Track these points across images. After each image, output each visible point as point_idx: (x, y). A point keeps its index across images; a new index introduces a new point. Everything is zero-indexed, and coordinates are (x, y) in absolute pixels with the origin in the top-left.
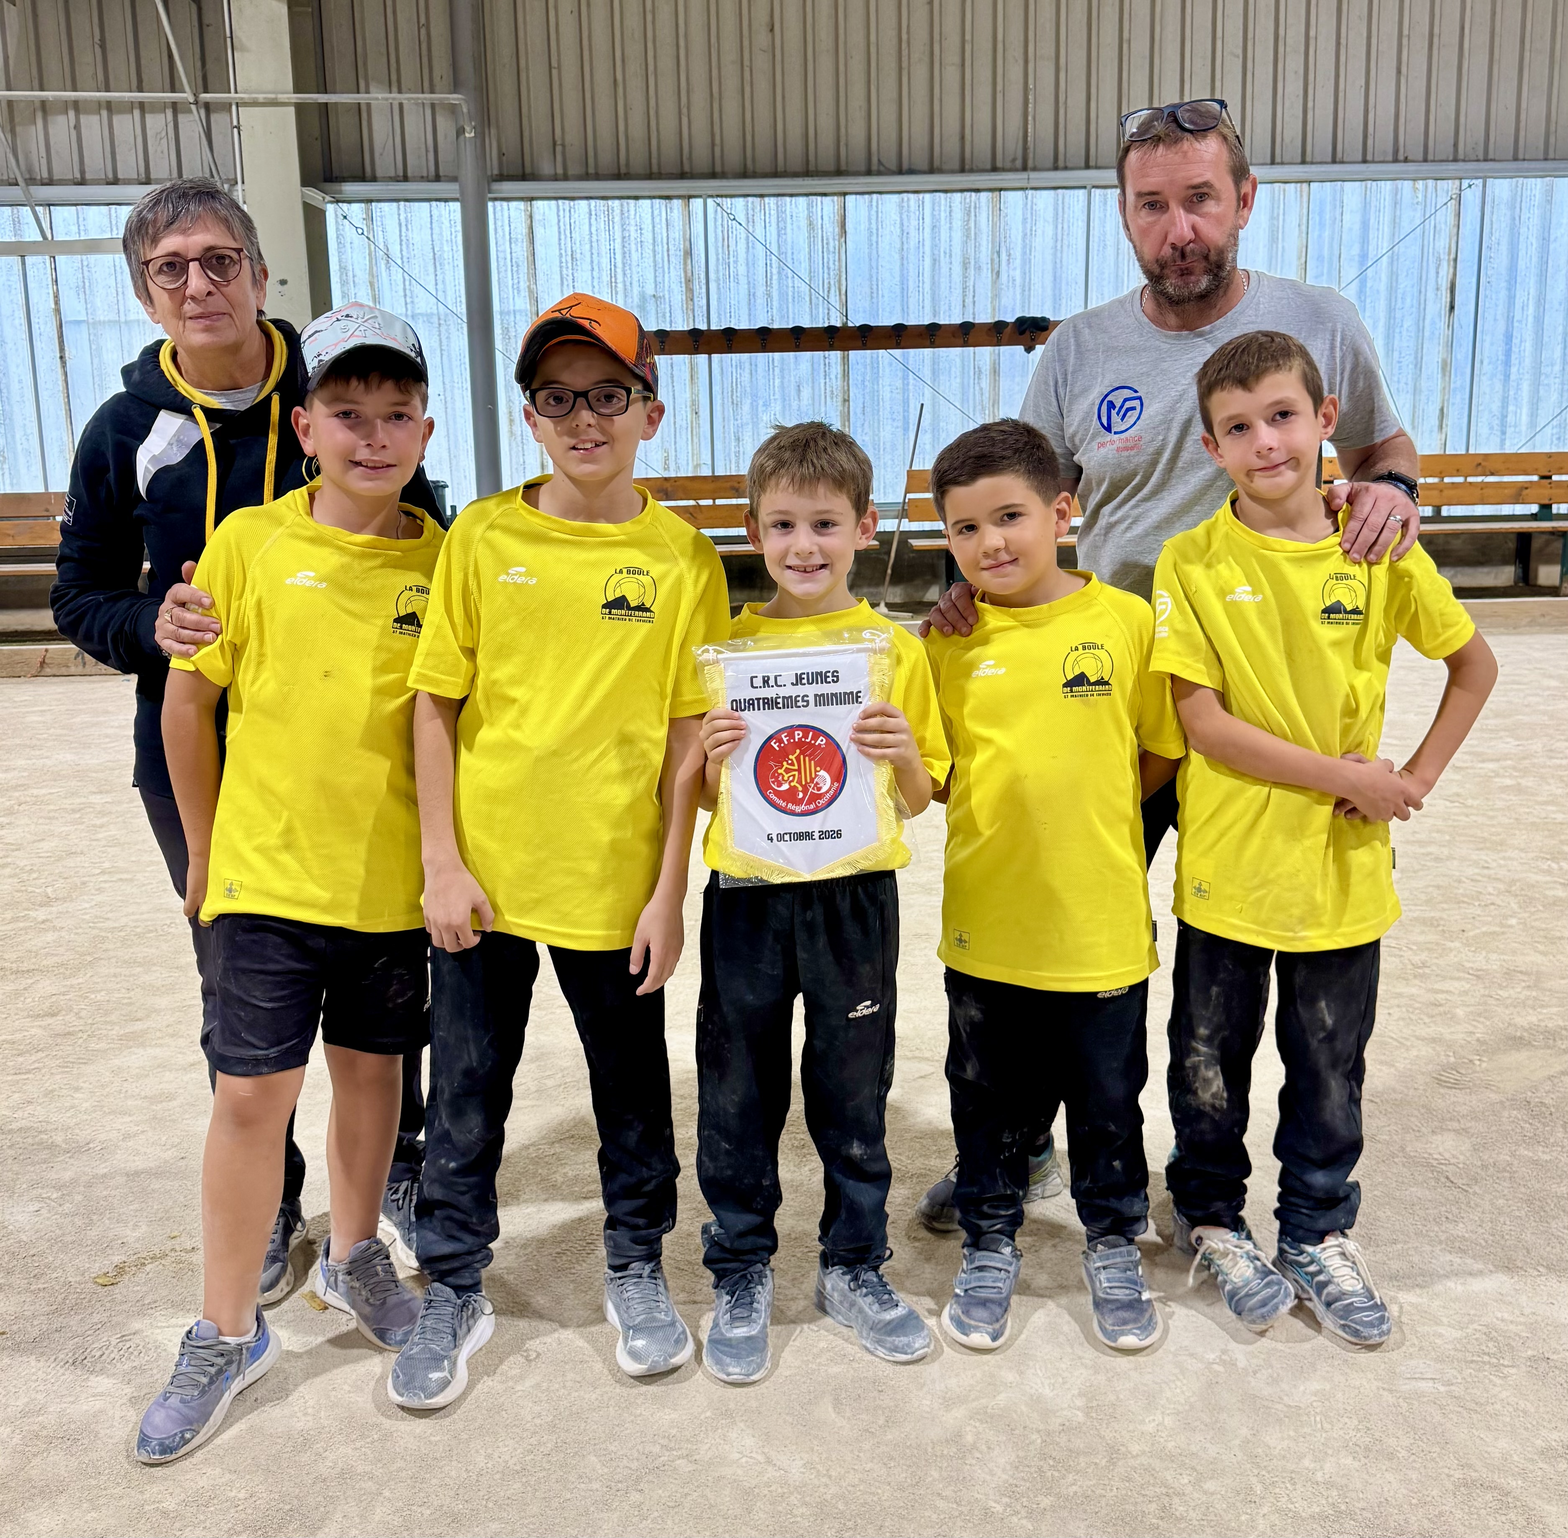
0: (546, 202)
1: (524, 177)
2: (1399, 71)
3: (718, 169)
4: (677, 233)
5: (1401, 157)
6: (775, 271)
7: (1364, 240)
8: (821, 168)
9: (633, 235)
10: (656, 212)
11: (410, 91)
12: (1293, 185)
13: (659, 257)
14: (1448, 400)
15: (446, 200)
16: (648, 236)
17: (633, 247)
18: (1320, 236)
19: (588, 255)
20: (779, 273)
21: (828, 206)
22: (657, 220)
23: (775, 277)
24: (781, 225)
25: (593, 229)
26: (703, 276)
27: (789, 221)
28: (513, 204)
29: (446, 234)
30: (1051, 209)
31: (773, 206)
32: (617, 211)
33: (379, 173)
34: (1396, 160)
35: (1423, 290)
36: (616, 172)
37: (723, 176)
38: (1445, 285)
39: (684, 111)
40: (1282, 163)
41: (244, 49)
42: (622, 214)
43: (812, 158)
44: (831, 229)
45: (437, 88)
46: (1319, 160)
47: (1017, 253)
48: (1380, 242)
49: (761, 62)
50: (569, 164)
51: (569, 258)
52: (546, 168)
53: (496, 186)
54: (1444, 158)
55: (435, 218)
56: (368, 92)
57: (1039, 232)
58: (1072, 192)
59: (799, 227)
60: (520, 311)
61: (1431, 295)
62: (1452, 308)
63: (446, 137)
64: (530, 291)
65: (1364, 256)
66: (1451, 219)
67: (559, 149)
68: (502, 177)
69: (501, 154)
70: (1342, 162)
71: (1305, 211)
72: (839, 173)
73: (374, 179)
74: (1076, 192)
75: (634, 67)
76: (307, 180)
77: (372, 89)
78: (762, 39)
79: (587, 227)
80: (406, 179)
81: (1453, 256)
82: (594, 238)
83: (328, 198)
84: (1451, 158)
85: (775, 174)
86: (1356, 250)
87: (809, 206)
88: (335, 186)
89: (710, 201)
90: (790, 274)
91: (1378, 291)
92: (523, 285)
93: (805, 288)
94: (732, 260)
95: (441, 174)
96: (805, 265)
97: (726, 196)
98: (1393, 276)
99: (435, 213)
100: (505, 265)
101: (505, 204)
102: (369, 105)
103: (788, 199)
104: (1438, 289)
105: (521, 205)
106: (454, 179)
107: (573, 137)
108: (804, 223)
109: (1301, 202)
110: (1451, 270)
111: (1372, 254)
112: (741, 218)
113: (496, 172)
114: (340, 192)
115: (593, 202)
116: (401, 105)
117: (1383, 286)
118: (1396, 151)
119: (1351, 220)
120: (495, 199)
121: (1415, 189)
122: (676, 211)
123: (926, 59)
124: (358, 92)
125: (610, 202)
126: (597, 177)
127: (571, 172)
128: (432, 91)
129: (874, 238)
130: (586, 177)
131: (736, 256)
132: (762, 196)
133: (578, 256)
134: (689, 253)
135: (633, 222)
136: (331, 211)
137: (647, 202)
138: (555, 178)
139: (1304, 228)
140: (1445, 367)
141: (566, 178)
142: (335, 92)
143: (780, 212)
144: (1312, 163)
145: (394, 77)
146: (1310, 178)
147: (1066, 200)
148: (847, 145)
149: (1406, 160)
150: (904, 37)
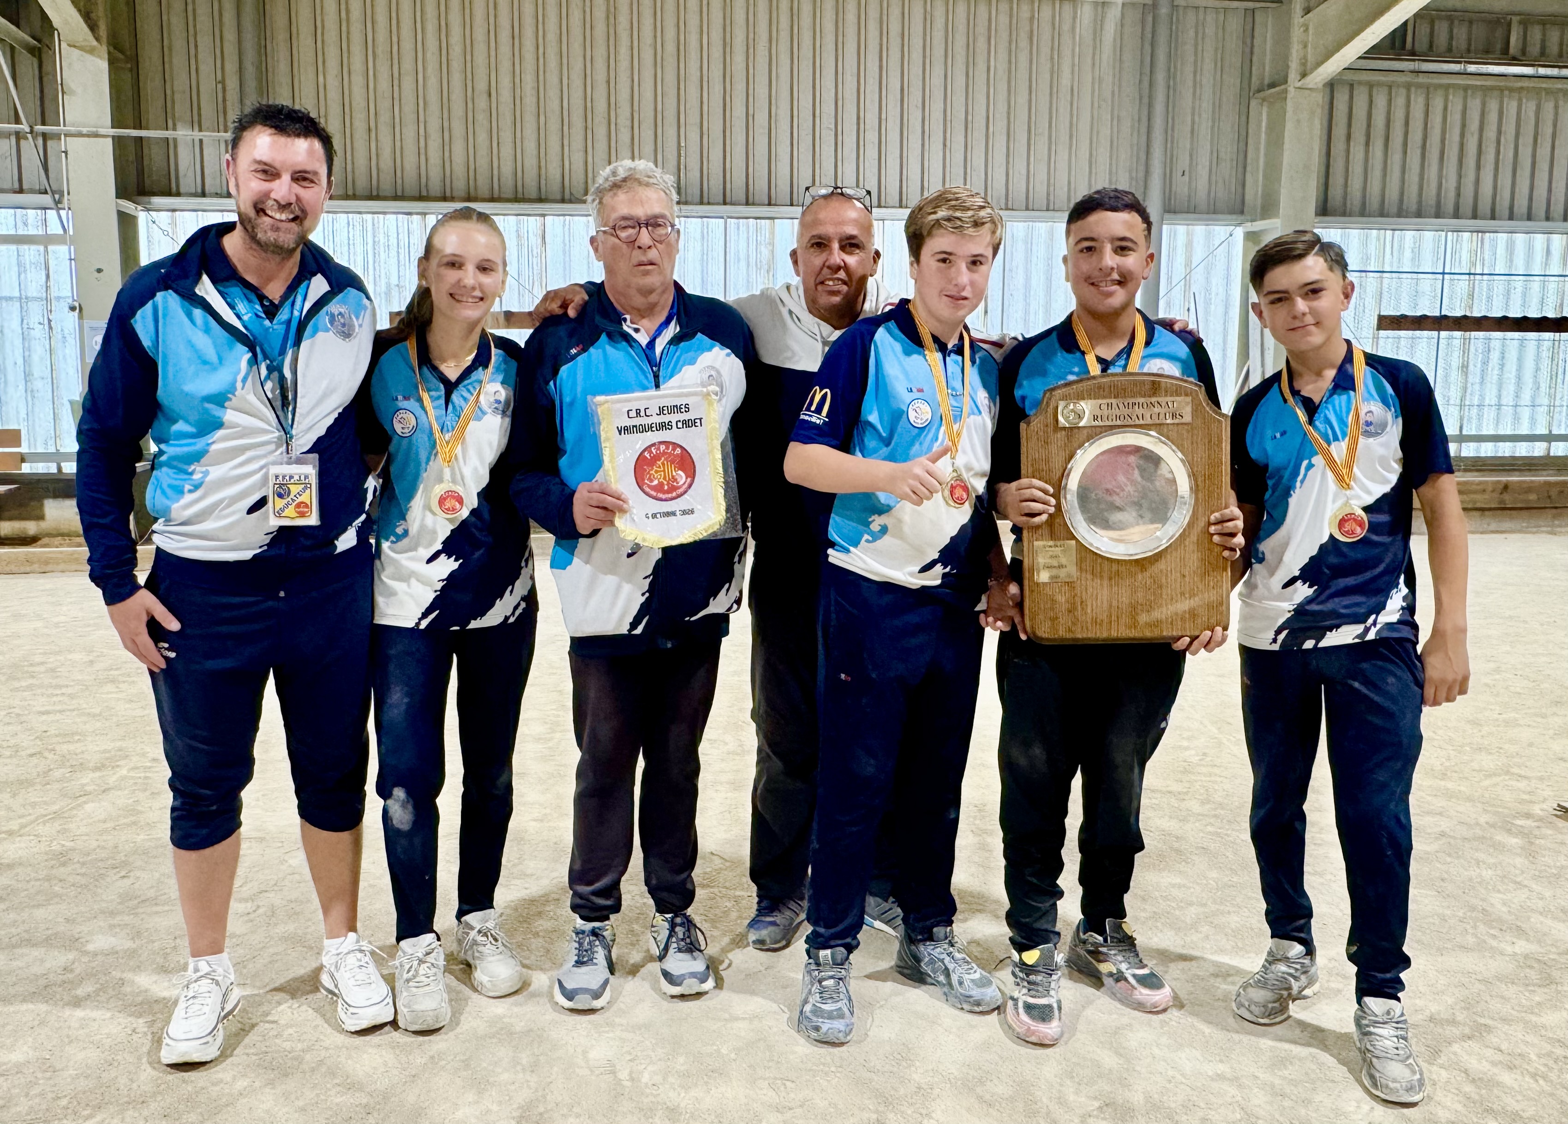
2: (945, 145)
3: (448, 194)
8: (526, 196)
10: (399, 224)
11: (208, 130)
16: (393, 241)
17: (382, 249)
21: (533, 223)
25: (349, 234)
30: (700, 232)
32: (370, 223)
33: (182, 190)
36: (368, 194)
37: (451, 198)
39: (422, 151)
41: (73, 93)
42: (374, 225)
43: (520, 189)
44: (535, 241)
49: (482, 118)
56: (174, 129)
57: (692, 248)
58: (713, 220)
72: (540, 200)
73: (178, 194)
74: (717, 220)
75: (385, 117)
76: (122, 192)
77: (178, 127)
78: (482, 102)
80: (203, 194)
82: (350, 241)
83: (139, 208)
85: (492, 199)
87: (518, 223)
88: (146, 199)
102: (175, 140)
108: (514, 235)
114: (150, 203)
115: (351, 215)
116: (201, 141)
122: (415, 223)
123: (605, 122)
124: (167, 129)
125: (364, 216)
126: (355, 197)
129: (567, 248)
130: (346, 197)
135: (382, 231)
136: (142, 217)
137: (394, 217)
142: (148, 129)
144: (885, 208)
145: (196, 118)
147: (711, 226)
148: (546, 180)
150: (589, 104)
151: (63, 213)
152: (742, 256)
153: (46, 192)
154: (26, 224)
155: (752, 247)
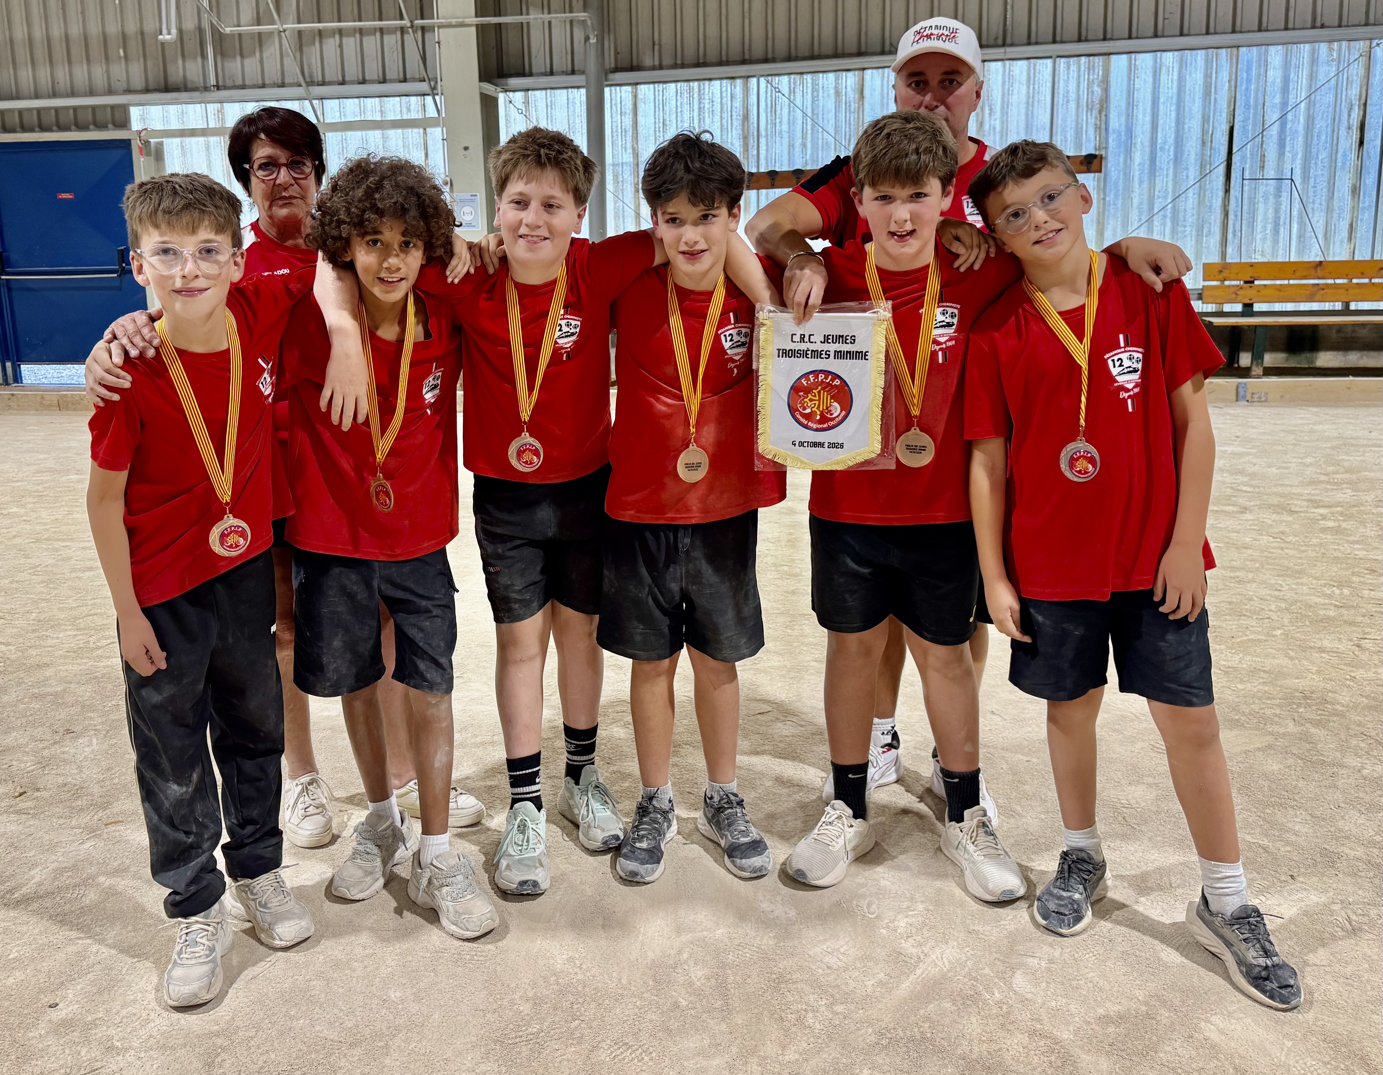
0: (646, 86)
1: (632, 68)
3: (770, 56)
4: (738, 103)
5: (1318, 24)
6: (809, 127)
7: (1285, 90)
8: (846, 51)
9: (707, 106)
10: (724, 89)
11: (556, 12)
12: (1224, 50)
13: (724, 121)
14: (1357, 217)
15: (578, 87)
16: (717, 107)
17: (707, 115)
18: (1247, 89)
19: (674, 121)
20: (812, 129)
21: (850, 79)
22: (724, 95)
23: (809, 132)
24: (815, 94)
25: (679, 104)
26: (755, 133)
27: (821, 91)
28: (624, 88)
29: (578, 111)
30: (1025, 74)
31: (809, 80)
32: (696, 90)
33: (535, 70)
34: (1314, 27)
35: (1336, 129)
36: (696, 61)
37: (774, 60)
38: (1355, 123)
39: (747, 15)
40: (1216, 33)
42: (699, 91)
43: (839, 45)
44: (852, 95)
45: (575, 9)
46: (1247, 29)
47: (998, 108)
48: (1299, 91)
50: (664, 57)
51: (661, 125)
52: (648, 61)
53: (611, 76)
54: (1357, 23)
55: (571, 100)
56: (528, 13)
57: (1016, 91)
58: (1041, 61)
59: (828, 95)
60: (626, 163)
61: (1343, 132)
62: (1361, 143)
63: (580, 42)
64: (634, 149)
65: (1284, 103)
66: (1362, 71)
67: (657, 47)
68: (616, 70)
69: (617, 53)
70: (1267, 30)
71: (1234, 70)
72: (860, 54)
73: (531, 75)
74: (1045, 61)
76: (485, 76)
77: (531, 11)
79: (674, 102)
80: (552, 73)
81: (1363, 101)
82: (679, 110)
83: (499, 89)
84: (1363, 23)
85: (812, 57)
86: (1277, 99)
87: (837, 79)
88: (505, 81)
89: (762, 80)
90: (820, 130)
91: (1296, 132)
92: (629, 145)
93: (831, 140)
94: (778, 121)
95: (576, 68)
96: (832, 122)
97: (775, 75)
98: (1310, 120)
99: (571, 96)
100: (617, 131)
101: (618, 88)
102: (528, 23)
103: (821, 75)
104: (1349, 128)
105: (629, 88)
106: (583, 72)
107: (667, 38)
108: (832, 92)
109: (1231, 63)
110: (1361, 113)
111: (1292, 102)
112: (786, 92)
113: (613, 66)
114: (507, 85)
115: (679, 84)
116: (550, 22)
117: (1301, 128)
118: (1314, 19)
119: (1274, 75)
120: (611, 85)
121: (1331, 49)
122: (738, 88)
124: (521, 14)
125: (691, 84)
126: (683, 66)
127: (665, 63)
128: (571, 11)
130: (675, 66)
131: (781, 118)
132: (802, 73)
133: (668, 123)
134: (746, 117)
135: (707, 97)
136: (502, 98)
137: (718, 82)
138: (653, 68)
139: (1233, 83)
140: (1355, 191)
141: (661, 67)
142: (506, 15)
143: (814, 84)
144: (1241, 32)
146: (1237, 44)
147: (1038, 67)
148: (866, 34)
149: (1323, 26)
151: (437, 98)
152: (1073, 96)
153: (424, 81)
154: (409, 110)
155: (1084, 85)
